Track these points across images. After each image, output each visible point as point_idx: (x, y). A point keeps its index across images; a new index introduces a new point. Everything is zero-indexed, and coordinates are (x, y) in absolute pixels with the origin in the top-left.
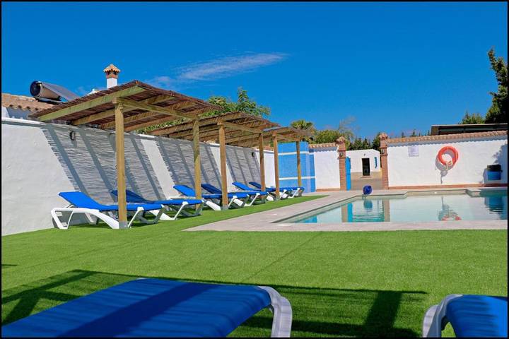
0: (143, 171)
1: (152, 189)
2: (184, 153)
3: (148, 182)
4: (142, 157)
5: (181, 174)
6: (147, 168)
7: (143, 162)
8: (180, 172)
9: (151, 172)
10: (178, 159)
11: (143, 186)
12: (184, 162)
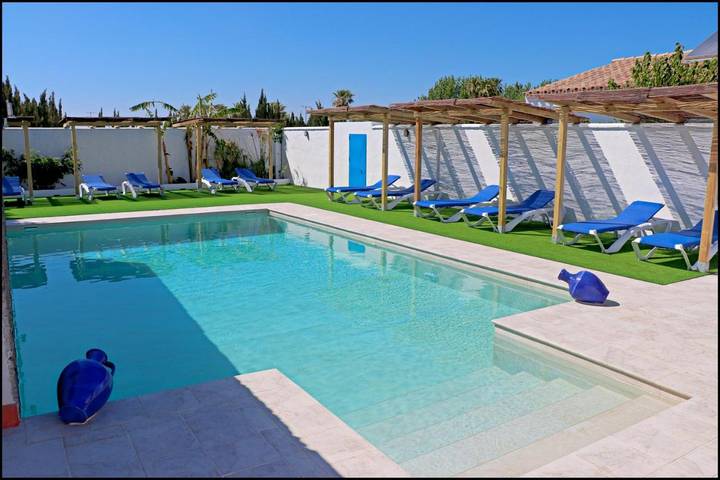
0: (466, 164)
1: (475, 185)
2: (528, 144)
3: (471, 176)
4: (465, 149)
5: (520, 172)
6: (470, 161)
7: (466, 155)
8: (519, 169)
9: (475, 166)
10: (516, 152)
11: (465, 180)
12: (527, 154)
